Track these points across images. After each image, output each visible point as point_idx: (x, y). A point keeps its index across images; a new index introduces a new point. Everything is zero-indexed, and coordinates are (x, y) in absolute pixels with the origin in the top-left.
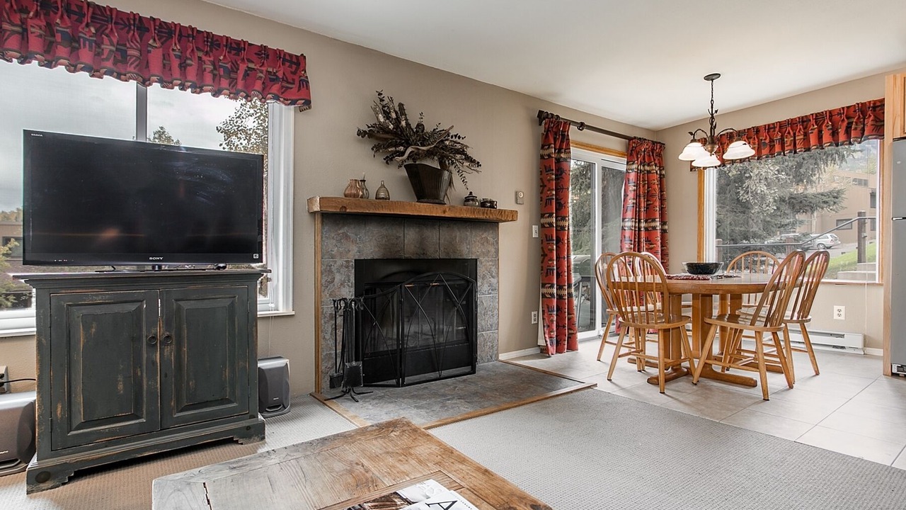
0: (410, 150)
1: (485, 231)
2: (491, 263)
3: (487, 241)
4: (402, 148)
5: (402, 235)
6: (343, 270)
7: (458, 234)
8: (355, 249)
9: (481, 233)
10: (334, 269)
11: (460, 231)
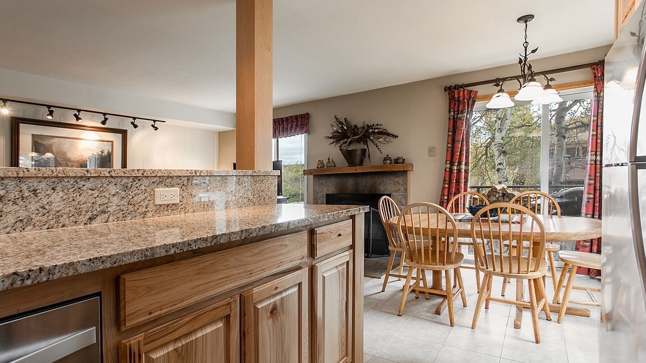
0: (349, 140)
1: (397, 177)
2: (401, 197)
3: (398, 183)
4: (346, 140)
5: (346, 182)
6: (321, 198)
7: (378, 180)
8: (326, 189)
9: (393, 178)
10: (318, 198)
11: (378, 178)
